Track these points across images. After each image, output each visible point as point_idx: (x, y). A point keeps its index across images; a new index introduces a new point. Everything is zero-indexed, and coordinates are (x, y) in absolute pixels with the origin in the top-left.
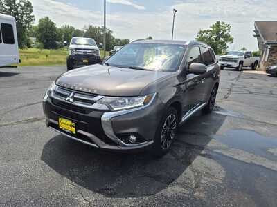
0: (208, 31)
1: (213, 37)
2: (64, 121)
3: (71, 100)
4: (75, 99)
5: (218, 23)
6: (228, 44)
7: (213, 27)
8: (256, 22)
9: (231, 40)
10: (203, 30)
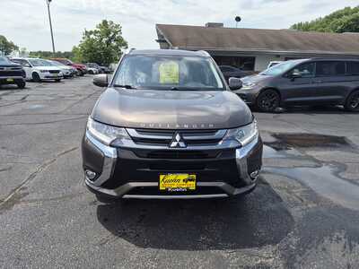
0: (96, 32)
1: (104, 40)
2: (171, 177)
3: (182, 144)
4: (187, 142)
5: (105, 22)
6: (122, 50)
7: (100, 26)
8: (157, 25)
9: (125, 45)
10: (88, 30)
